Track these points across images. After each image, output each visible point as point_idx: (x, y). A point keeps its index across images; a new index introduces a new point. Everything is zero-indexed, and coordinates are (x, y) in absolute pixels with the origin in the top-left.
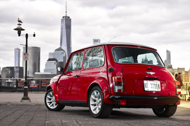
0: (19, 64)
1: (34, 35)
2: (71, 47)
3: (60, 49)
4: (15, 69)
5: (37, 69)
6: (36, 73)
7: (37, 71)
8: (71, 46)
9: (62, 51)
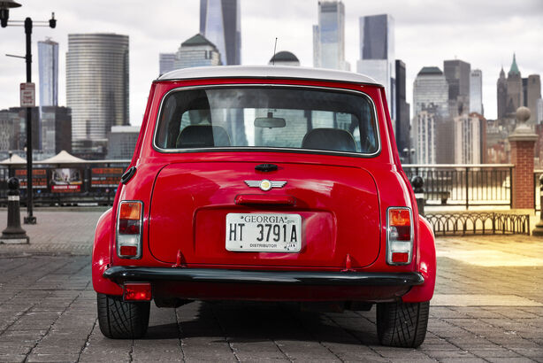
0: (55, 97)
1: (53, 23)
2: (239, 34)
3: (198, 41)
4: (41, 116)
5: (120, 116)
6: (115, 129)
7: (120, 121)
8: (238, 29)
9: (208, 49)
